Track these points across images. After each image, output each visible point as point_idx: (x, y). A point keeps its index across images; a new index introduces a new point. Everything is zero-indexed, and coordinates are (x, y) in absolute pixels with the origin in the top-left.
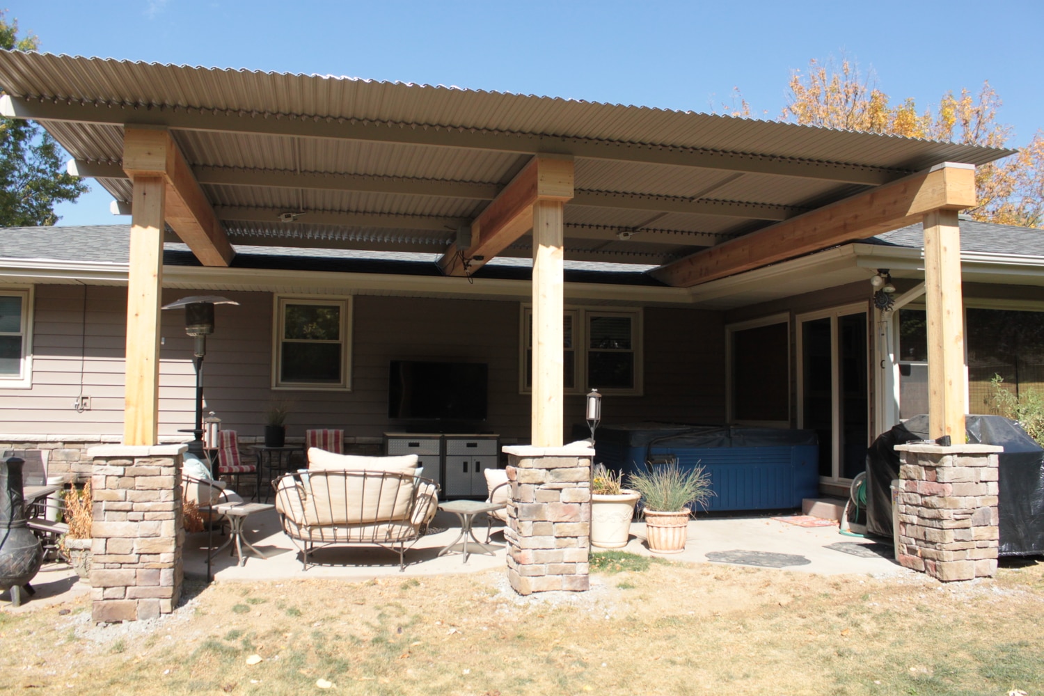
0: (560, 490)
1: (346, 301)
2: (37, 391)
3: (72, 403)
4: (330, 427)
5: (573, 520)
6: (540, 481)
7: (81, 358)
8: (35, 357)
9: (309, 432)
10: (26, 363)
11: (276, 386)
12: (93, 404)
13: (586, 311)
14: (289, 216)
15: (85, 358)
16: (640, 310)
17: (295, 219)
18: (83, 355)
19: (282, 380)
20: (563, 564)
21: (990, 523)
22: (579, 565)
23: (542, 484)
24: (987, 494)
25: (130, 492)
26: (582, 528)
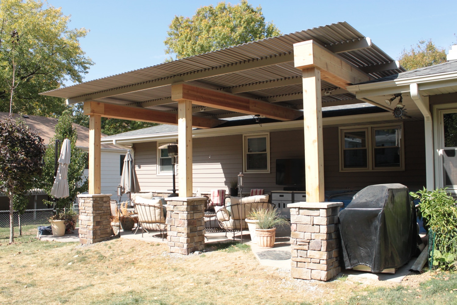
0: (178, 214)
4: (259, 188)
5: (181, 226)
6: (171, 210)
9: (251, 190)
11: (245, 172)
14: (202, 109)
19: (247, 169)
20: (180, 243)
21: (321, 249)
22: (184, 244)
23: (173, 211)
24: (319, 232)
25: (86, 207)
26: (184, 230)
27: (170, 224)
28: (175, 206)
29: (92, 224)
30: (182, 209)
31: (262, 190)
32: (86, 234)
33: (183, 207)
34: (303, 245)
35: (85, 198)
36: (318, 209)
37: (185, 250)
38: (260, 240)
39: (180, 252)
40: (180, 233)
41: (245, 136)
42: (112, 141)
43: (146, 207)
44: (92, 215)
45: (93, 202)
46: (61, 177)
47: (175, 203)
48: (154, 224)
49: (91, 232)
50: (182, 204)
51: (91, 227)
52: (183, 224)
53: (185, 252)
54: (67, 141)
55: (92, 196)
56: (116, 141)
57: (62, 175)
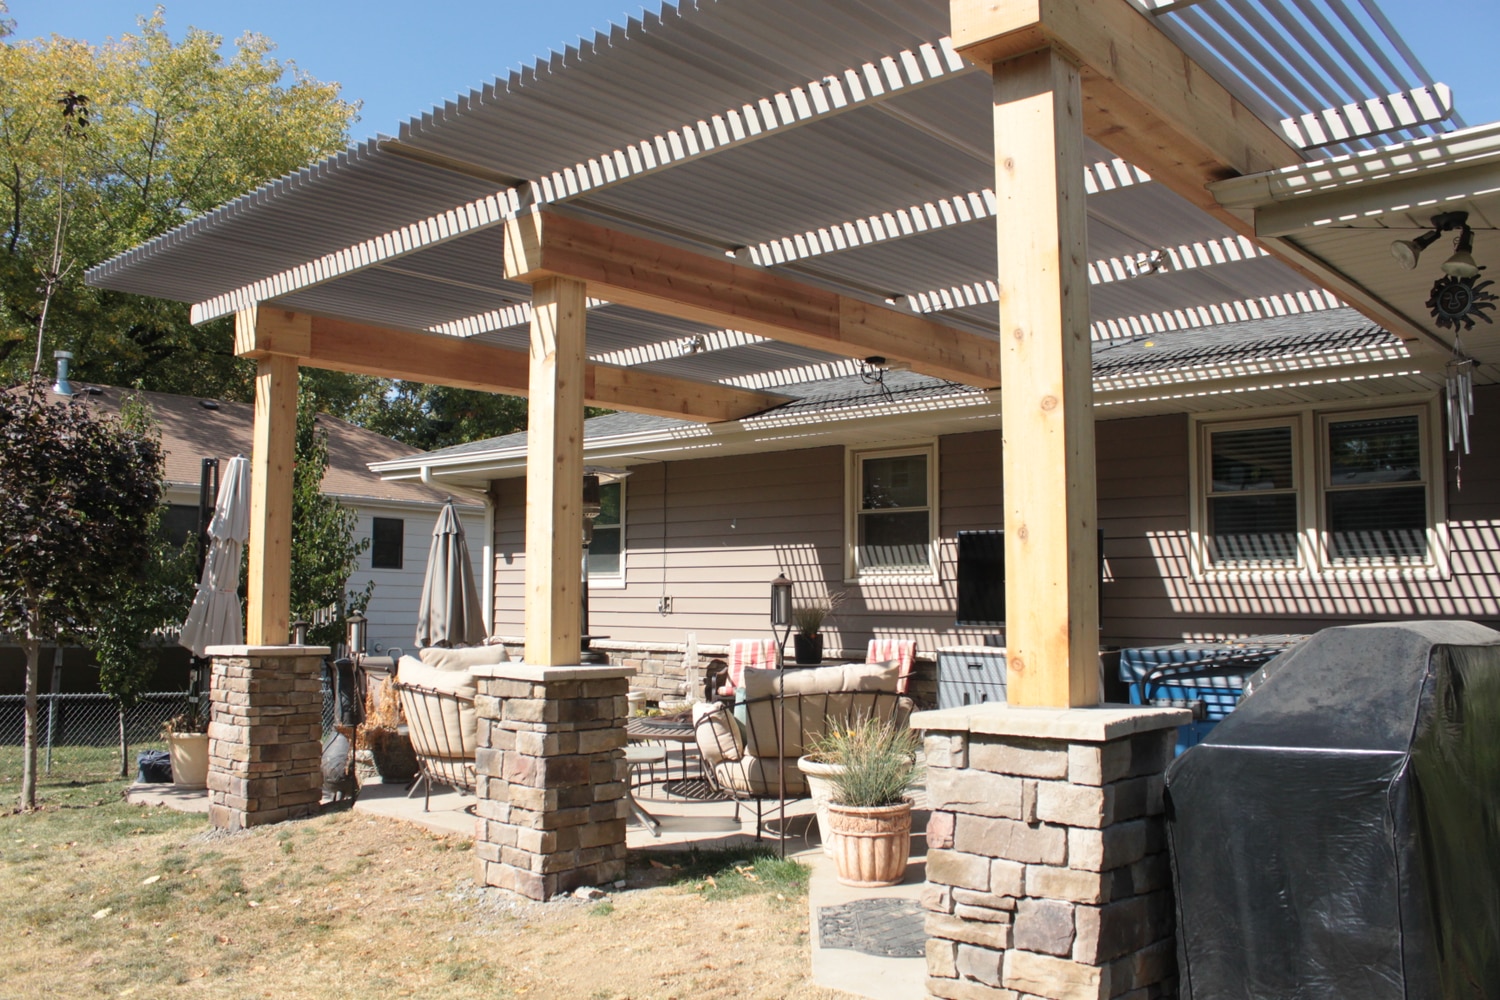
0: (514, 731)
1: (931, 445)
2: (632, 590)
3: (657, 604)
5: (525, 782)
7: (662, 550)
8: (629, 551)
10: (622, 557)
11: (852, 578)
12: (677, 605)
13: (1315, 413)
15: (668, 550)
16: (1434, 396)
18: (665, 547)
19: (860, 568)
20: (518, 851)
21: (1070, 950)
22: (534, 856)
23: (498, 721)
24: (1065, 863)
25: (231, 694)
26: (535, 797)
27: (487, 771)
28: (507, 698)
29: (247, 758)
30: (528, 714)
32: (227, 790)
33: (530, 706)
34: (985, 922)
35: (227, 657)
36: (1059, 744)
37: (534, 879)
38: (846, 853)
39: (517, 886)
40: (522, 809)
41: (853, 452)
42: (418, 470)
44: (246, 721)
45: (253, 673)
46: (216, 584)
47: (504, 689)
48: (458, 766)
49: (244, 783)
50: (526, 694)
51: (243, 767)
52: (529, 775)
53: (535, 890)
54: (239, 462)
55: (245, 654)
56: (431, 469)
57: (217, 579)
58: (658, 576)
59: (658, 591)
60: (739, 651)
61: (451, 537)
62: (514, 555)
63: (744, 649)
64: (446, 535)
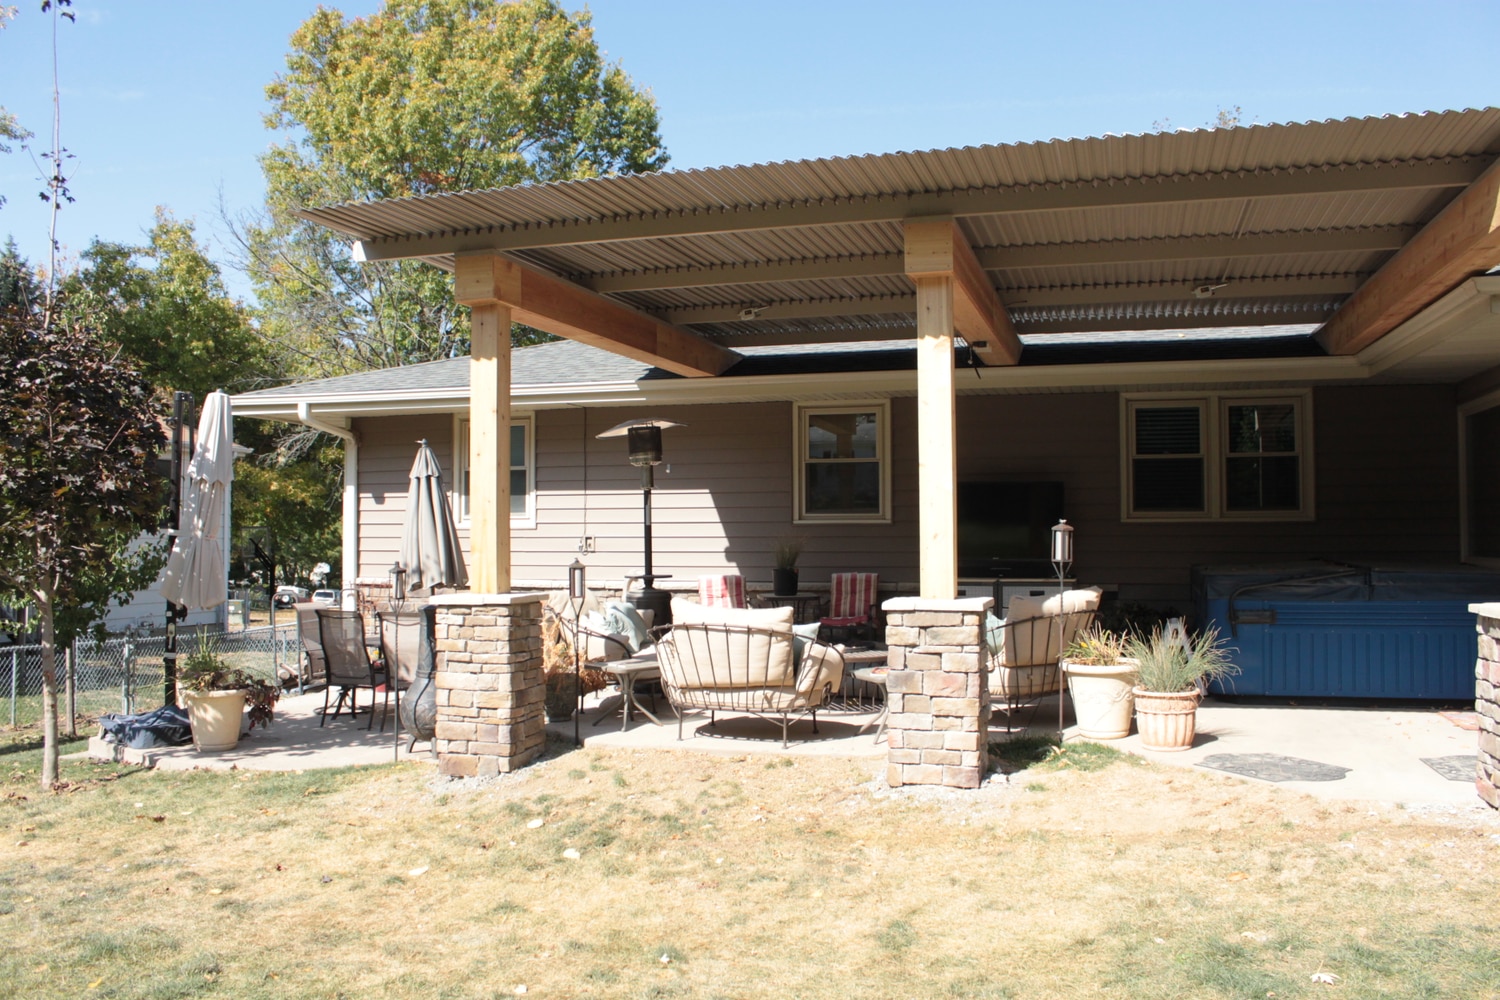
0: (940, 654)
1: (882, 405)
2: (543, 531)
3: (576, 544)
4: (861, 569)
5: (955, 694)
6: (910, 642)
7: (582, 492)
8: (539, 493)
9: (834, 576)
10: (530, 498)
11: (800, 519)
12: (599, 545)
13: (1220, 399)
14: (750, 312)
15: (588, 492)
16: (1307, 392)
17: (757, 315)
18: (585, 489)
19: (807, 511)
20: (944, 751)
22: (965, 754)
23: (914, 646)
25: (470, 642)
26: (969, 706)
27: (905, 690)
28: (925, 628)
29: (508, 704)
30: (960, 639)
31: (874, 576)
32: (474, 738)
33: (962, 632)
35: (469, 607)
37: (967, 772)
39: (947, 780)
40: (947, 716)
41: (799, 408)
42: (295, 406)
43: (732, 637)
44: (507, 668)
46: (202, 530)
47: (927, 620)
49: (504, 731)
50: (958, 621)
51: (504, 712)
52: (960, 688)
53: (969, 781)
54: (222, 397)
56: (311, 406)
57: (204, 525)
58: (579, 516)
59: (579, 531)
60: (709, 586)
61: (433, 481)
62: (386, 495)
63: (713, 584)
64: (428, 478)
